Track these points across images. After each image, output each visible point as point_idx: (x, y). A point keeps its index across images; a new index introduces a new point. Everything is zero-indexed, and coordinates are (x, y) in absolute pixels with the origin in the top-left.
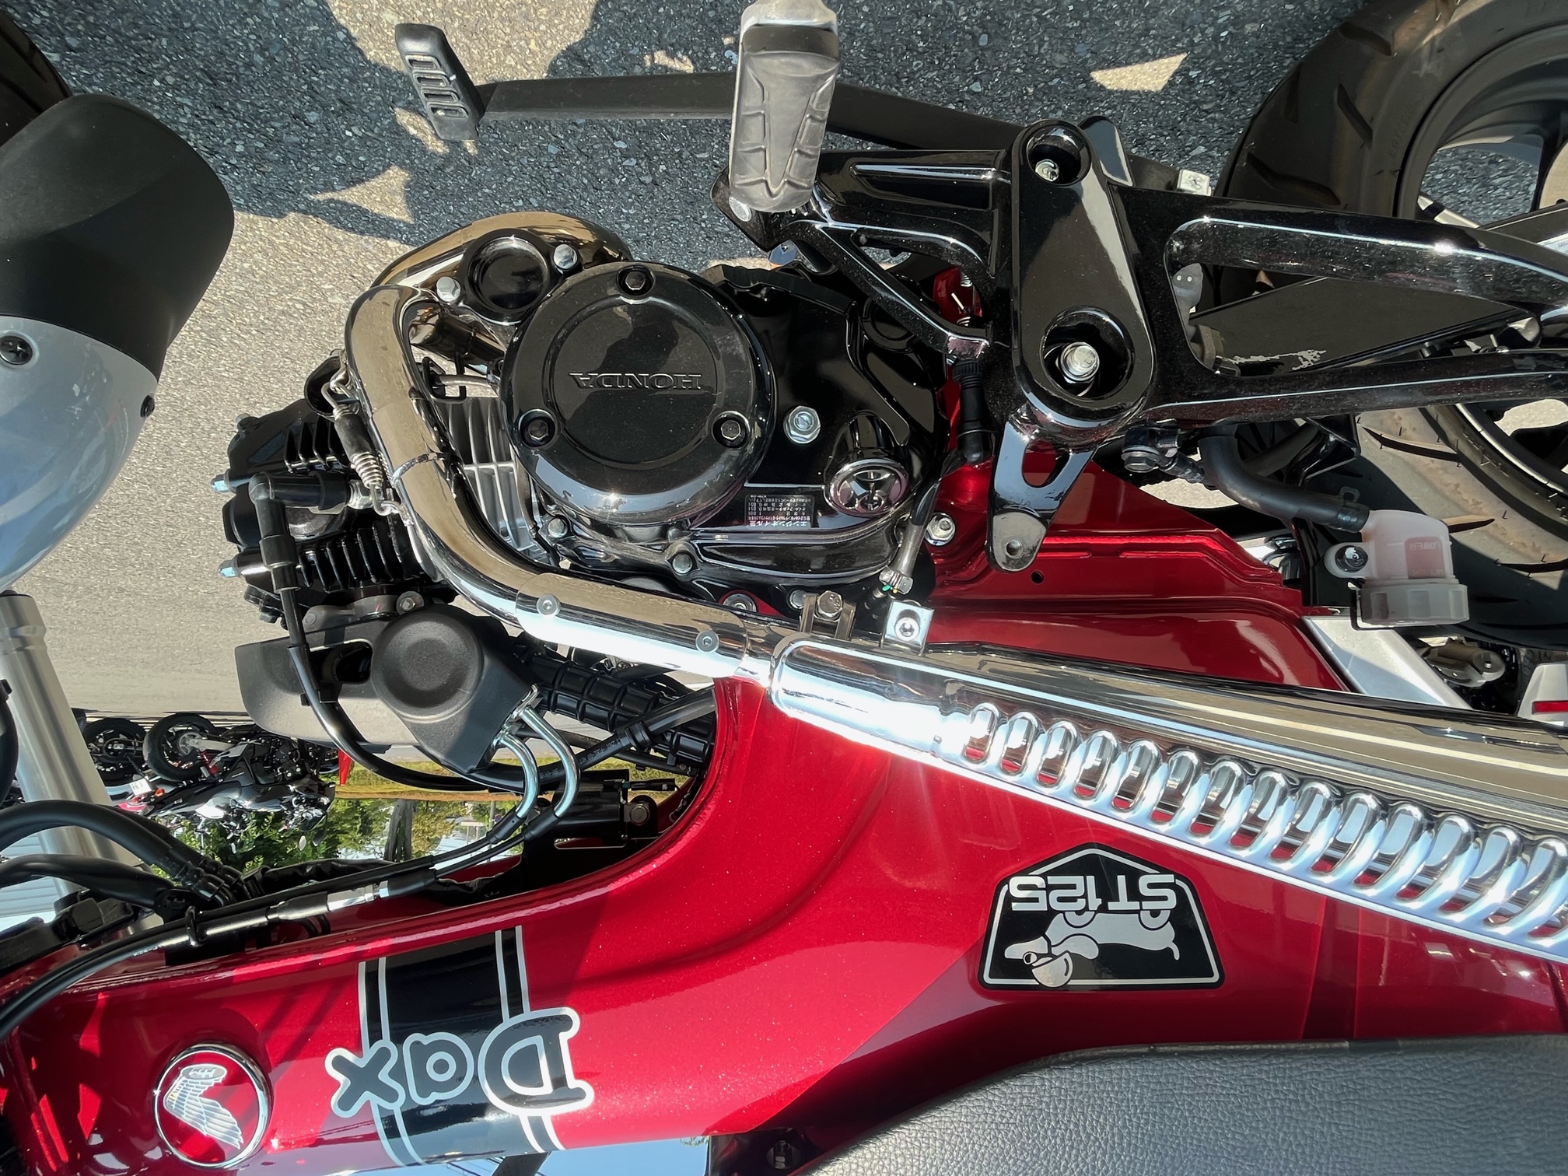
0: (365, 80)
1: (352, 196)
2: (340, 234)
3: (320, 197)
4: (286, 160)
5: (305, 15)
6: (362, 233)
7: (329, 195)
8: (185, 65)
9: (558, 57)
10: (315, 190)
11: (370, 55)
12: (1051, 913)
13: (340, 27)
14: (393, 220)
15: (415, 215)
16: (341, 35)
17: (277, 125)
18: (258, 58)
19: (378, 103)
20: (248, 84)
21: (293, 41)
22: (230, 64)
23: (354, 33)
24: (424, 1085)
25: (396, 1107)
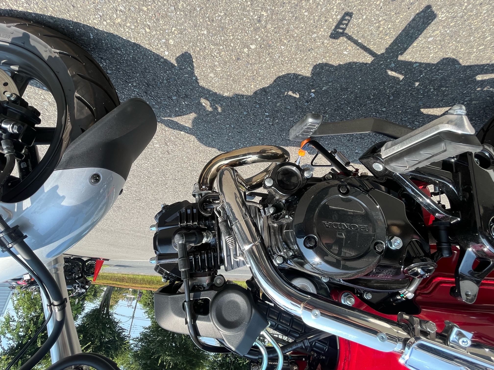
0: (196, 90)
1: (176, 119)
2: (167, 129)
3: (166, 118)
4: (160, 108)
5: (186, 72)
6: (174, 129)
7: (169, 118)
8: (141, 81)
9: (259, 90)
10: (165, 116)
11: (201, 84)
13: (195, 76)
14: (186, 126)
15: (193, 126)
16: (194, 78)
17: (162, 99)
18: (165, 81)
19: (197, 96)
20: (159, 88)
21: (178, 78)
22: (155, 82)
23: (198, 78)
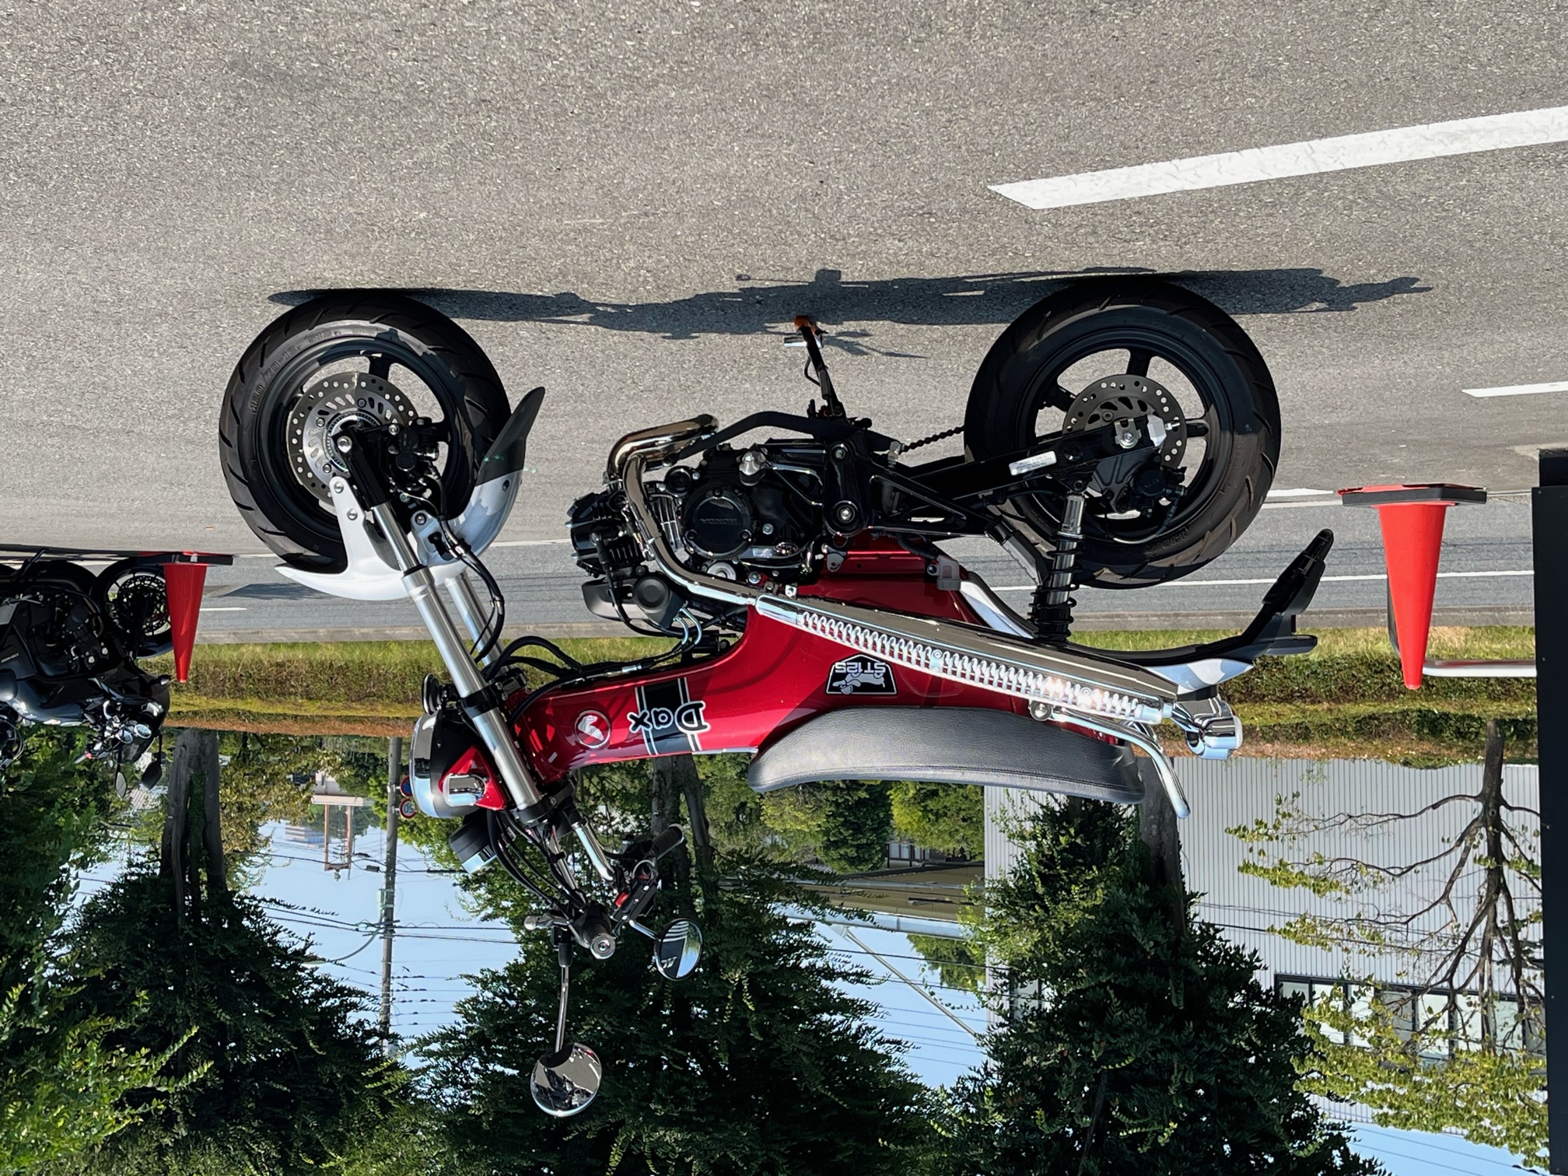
12: (847, 673)
24: (658, 723)
25: (650, 730)
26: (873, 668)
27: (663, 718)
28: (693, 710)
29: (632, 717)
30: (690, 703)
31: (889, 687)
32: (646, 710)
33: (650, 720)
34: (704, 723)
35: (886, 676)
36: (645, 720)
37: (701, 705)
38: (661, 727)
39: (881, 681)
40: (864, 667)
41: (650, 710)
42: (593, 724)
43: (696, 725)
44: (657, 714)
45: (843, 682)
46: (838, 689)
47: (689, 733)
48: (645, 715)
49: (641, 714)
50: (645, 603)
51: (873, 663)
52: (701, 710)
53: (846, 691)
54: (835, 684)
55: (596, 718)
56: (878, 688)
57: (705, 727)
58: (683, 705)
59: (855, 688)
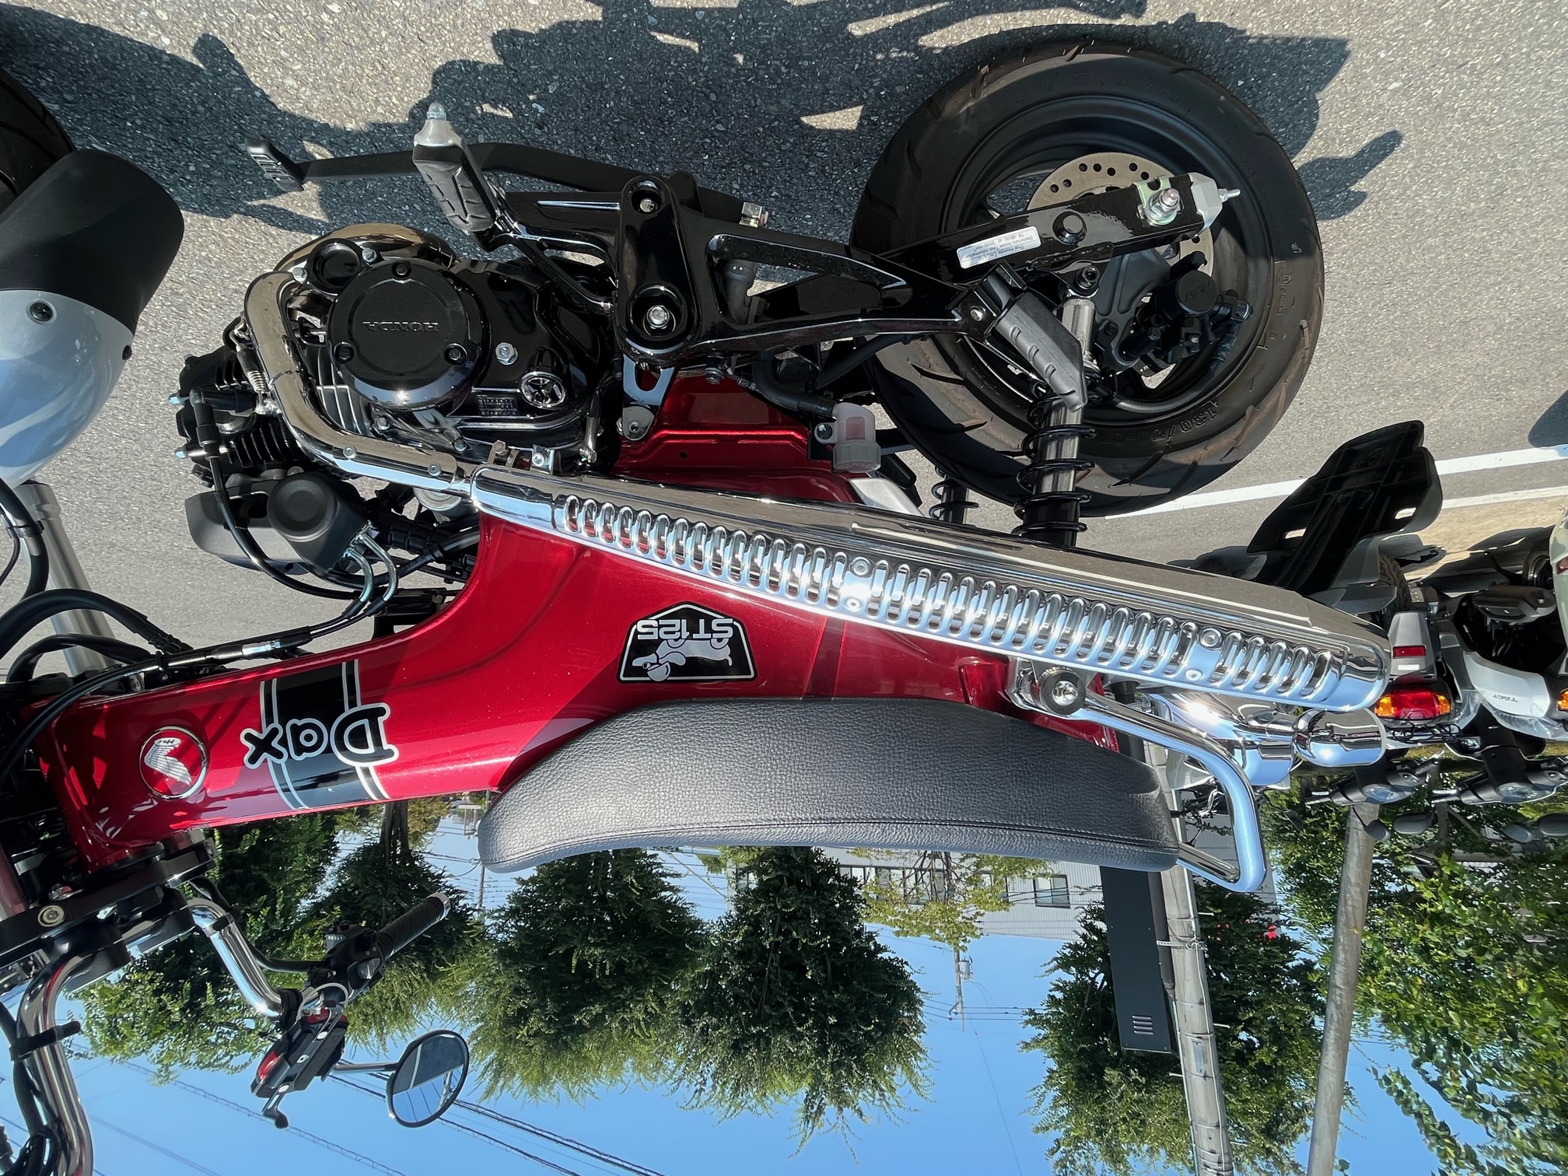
0: (279, 122)
1: (279, 202)
2: (273, 230)
3: (255, 203)
4: (227, 177)
5: (231, 81)
6: (290, 230)
7: (262, 202)
8: (148, 112)
9: (414, 108)
10: (251, 198)
11: (280, 106)
12: (660, 640)
13: (257, 89)
14: (313, 220)
15: (330, 217)
16: (258, 94)
17: (218, 152)
18: (200, 108)
19: (290, 138)
20: (195, 125)
21: (224, 97)
22: (181, 112)
23: (267, 92)
24: (300, 750)
25: (282, 762)
26: (708, 629)
27: (309, 738)
28: (365, 722)
29: (249, 737)
30: (360, 707)
31: (740, 665)
32: (276, 724)
33: (283, 742)
34: (386, 746)
35: (735, 642)
36: (275, 744)
37: (382, 712)
38: (305, 755)
39: (724, 654)
40: (693, 629)
41: (283, 724)
42: (171, 754)
43: (371, 750)
44: (296, 731)
45: (652, 658)
46: (641, 671)
47: (358, 766)
48: (274, 732)
49: (266, 731)
50: (290, 525)
51: (709, 620)
52: (381, 720)
53: (659, 674)
54: (638, 662)
55: (177, 742)
56: (719, 667)
57: (390, 753)
58: (348, 712)
59: (675, 669)
